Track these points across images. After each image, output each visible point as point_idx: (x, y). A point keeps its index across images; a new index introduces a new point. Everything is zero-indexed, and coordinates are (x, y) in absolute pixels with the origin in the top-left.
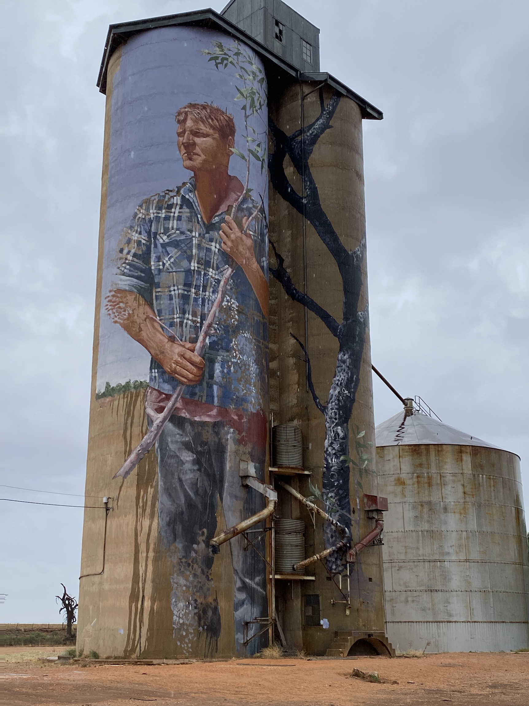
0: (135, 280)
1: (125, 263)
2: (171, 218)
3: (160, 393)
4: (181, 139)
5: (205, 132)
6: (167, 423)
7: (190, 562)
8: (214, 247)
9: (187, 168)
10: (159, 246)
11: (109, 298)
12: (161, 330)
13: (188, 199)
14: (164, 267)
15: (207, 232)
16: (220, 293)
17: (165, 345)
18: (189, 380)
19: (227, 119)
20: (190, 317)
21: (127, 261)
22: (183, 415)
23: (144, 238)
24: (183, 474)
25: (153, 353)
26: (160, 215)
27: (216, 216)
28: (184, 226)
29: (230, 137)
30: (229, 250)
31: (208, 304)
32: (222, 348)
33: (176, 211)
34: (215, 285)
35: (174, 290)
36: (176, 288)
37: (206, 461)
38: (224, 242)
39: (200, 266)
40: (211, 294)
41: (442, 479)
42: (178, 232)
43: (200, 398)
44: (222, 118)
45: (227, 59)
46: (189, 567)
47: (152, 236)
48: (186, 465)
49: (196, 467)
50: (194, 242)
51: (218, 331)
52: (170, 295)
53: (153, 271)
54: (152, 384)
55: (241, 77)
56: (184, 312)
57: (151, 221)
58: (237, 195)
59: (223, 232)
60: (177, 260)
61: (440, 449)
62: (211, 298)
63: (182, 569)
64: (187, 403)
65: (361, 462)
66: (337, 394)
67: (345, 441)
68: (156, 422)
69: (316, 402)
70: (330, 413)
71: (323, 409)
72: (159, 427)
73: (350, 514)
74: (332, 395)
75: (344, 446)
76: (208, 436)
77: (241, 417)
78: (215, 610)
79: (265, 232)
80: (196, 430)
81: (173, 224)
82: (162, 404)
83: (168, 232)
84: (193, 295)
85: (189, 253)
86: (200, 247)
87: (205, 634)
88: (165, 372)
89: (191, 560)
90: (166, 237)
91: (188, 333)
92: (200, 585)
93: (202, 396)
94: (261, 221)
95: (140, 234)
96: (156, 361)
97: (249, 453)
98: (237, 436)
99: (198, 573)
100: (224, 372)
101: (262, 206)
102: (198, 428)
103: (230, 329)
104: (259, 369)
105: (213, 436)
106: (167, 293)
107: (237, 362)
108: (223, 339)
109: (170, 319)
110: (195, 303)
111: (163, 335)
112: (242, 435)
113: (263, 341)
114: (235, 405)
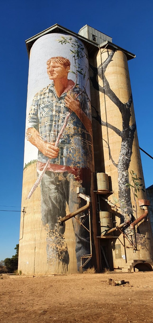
0: (33, 123)
2: (45, 98)
3: (42, 163)
4: (48, 70)
5: (57, 66)
6: (44, 174)
7: (54, 231)
8: (62, 105)
9: (51, 79)
10: (41, 109)
12: (42, 139)
13: (51, 90)
14: (42, 116)
15: (59, 100)
17: (43, 145)
18: (53, 157)
19: (67, 60)
20: (53, 133)
21: (31, 117)
22: (50, 170)
24: (51, 194)
25: (39, 148)
26: (41, 98)
27: (63, 94)
28: (50, 99)
30: (69, 106)
31: (60, 127)
32: (66, 143)
33: (47, 95)
34: (63, 120)
35: (46, 123)
36: (47, 123)
38: (66, 103)
39: (56, 113)
40: (61, 123)
42: (48, 102)
43: (57, 163)
44: (64, 60)
45: (66, 41)
46: (54, 234)
47: (38, 105)
48: (52, 190)
49: (56, 191)
50: (54, 105)
51: (65, 137)
55: (72, 46)
57: (38, 100)
58: (72, 86)
59: (66, 100)
60: (47, 112)
63: (51, 235)
64: (52, 165)
65: (136, 186)
66: (122, 159)
67: (127, 177)
68: (40, 175)
69: (113, 163)
70: (120, 166)
71: (117, 165)
72: (41, 176)
73: (132, 208)
74: (120, 159)
75: (127, 179)
76: (61, 178)
77: (76, 170)
78: (66, 252)
79: (87, 100)
80: (56, 176)
81: (46, 100)
82: (42, 167)
83: (44, 103)
84: (54, 124)
85: (52, 109)
86: (56, 106)
87: (62, 263)
88: (43, 155)
89: (55, 230)
90: (43, 105)
91: (52, 138)
92: (59, 241)
93: (58, 162)
94: (84, 96)
95: (35, 106)
96: (40, 151)
97: (81, 184)
98: (74, 177)
99: (58, 236)
100: (67, 152)
101: (85, 91)
102: (57, 175)
103: (70, 136)
104: (85, 151)
105: (63, 178)
106: (44, 125)
107: (74, 148)
108: (67, 140)
109: (45, 134)
110: (55, 127)
111: (43, 141)
112: (77, 177)
113: (87, 140)
114: (73, 165)
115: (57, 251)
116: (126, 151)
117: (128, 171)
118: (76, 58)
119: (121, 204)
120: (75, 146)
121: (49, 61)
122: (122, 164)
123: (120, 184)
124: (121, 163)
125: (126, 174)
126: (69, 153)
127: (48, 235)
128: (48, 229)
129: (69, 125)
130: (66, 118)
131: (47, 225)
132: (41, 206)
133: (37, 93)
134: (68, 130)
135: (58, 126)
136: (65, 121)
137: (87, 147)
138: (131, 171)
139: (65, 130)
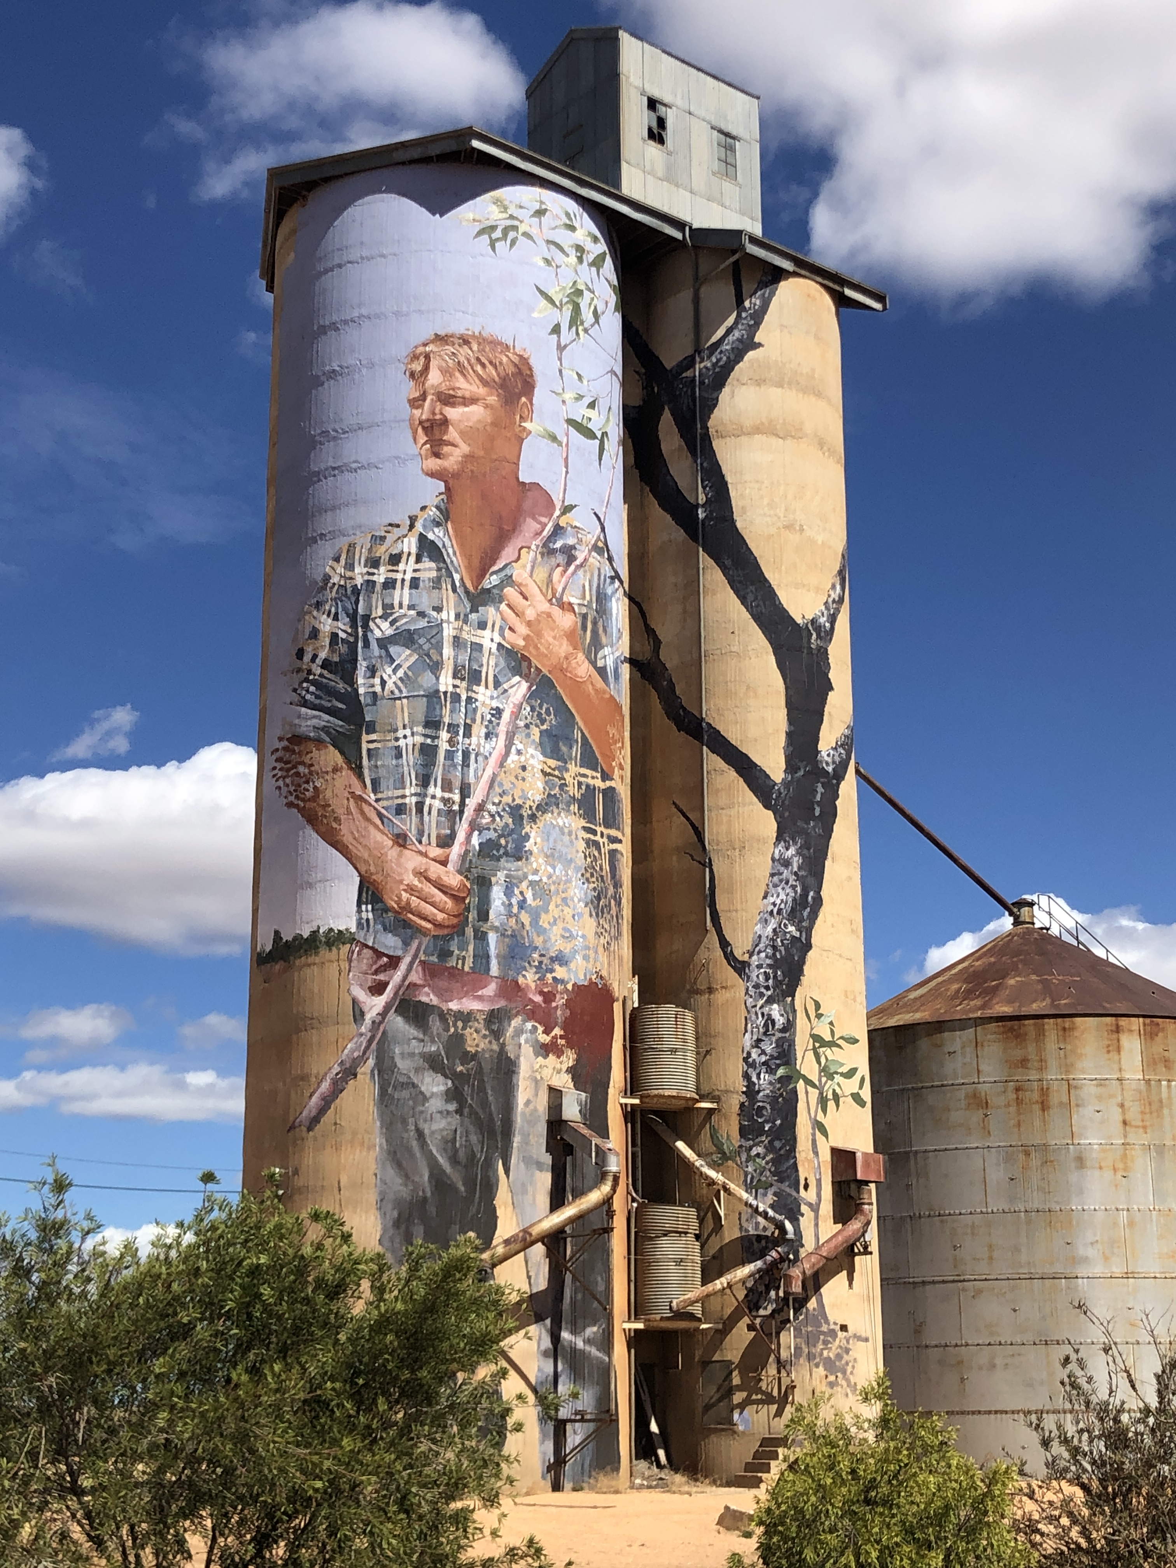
0: (326, 717)
1: (306, 680)
2: (399, 584)
3: (379, 954)
4: (417, 413)
5: (467, 394)
6: (392, 1014)
8: (488, 639)
9: (432, 475)
10: (374, 645)
11: (279, 754)
12: (378, 822)
13: (433, 542)
14: (383, 689)
15: (475, 609)
16: (502, 737)
17: (385, 854)
18: (438, 925)
19: (516, 359)
20: (439, 793)
21: (311, 677)
22: (424, 999)
23: (343, 627)
24: (425, 1121)
25: (363, 869)
26: (375, 578)
27: (492, 574)
28: (425, 599)
29: (524, 399)
30: (522, 643)
31: (476, 762)
32: (506, 854)
33: (407, 569)
34: (490, 722)
35: (405, 737)
36: (408, 732)
37: (473, 1091)
38: (510, 628)
39: (458, 682)
40: (482, 741)
41: (1072, 1091)
42: (413, 613)
43: (460, 962)
44: (505, 359)
45: (515, 228)
47: (359, 622)
48: (432, 1101)
49: (452, 1107)
50: (445, 633)
51: (498, 819)
52: (398, 748)
53: (362, 698)
54: (360, 936)
55: (548, 262)
56: (425, 781)
57: (356, 592)
58: (540, 523)
59: (509, 605)
60: (410, 673)
61: (1067, 1025)
62: (482, 749)
64: (431, 971)
65: (824, 1079)
66: (771, 935)
67: (787, 1035)
69: (725, 955)
70: (756, 975)
71: (741, 968)
72: (375, 1025)
73: (798, 1192)
74: (760, 937)
75: (786, 1046)
76: (476, 1040)
77: (549, 997)
79: (610, 589)
80: (452, 1030)
81: (401, 596)
82: (381, 977)
83: (392, 614)
84: (443, 746)
85: (435, 657)
86: (457, 642)
88: (386, 910)
90: (387, 624)
91: (434, 826)
93: (464, 957)
94: (599, 568)
95: (337, 619)
96: (368, 888)
97: (568, 1070)
98: (540, 1037)
100: (510, 905)
101: (601, 536)
102: (455, 1025)
103: (526, 813)
104: (594, 889)
105: (487, 1041)
106: (390, 744)
107: (541, 880)
108: (509, 835)
109: (397, 797)
110: (448, 763)
111: (383, 833)
112: (553, 1034)
113: (602, 829)
114: (536, 973)
116: (796, 892)
117: (793, 1000)
118: (566, 335)
119: (750, 1169)
120: (546, 869)
121: (422, 360)
122: (769, 961)
123: (752, 1065)
124: (763, 955)
125: (782, 1015)
126: (515, 910)
129: (519, 752)
134: (514, 780)
135: (466, 754)
136: (502, 729)
137: (601, 866)
138: (808, 999)
139: (499, 779)
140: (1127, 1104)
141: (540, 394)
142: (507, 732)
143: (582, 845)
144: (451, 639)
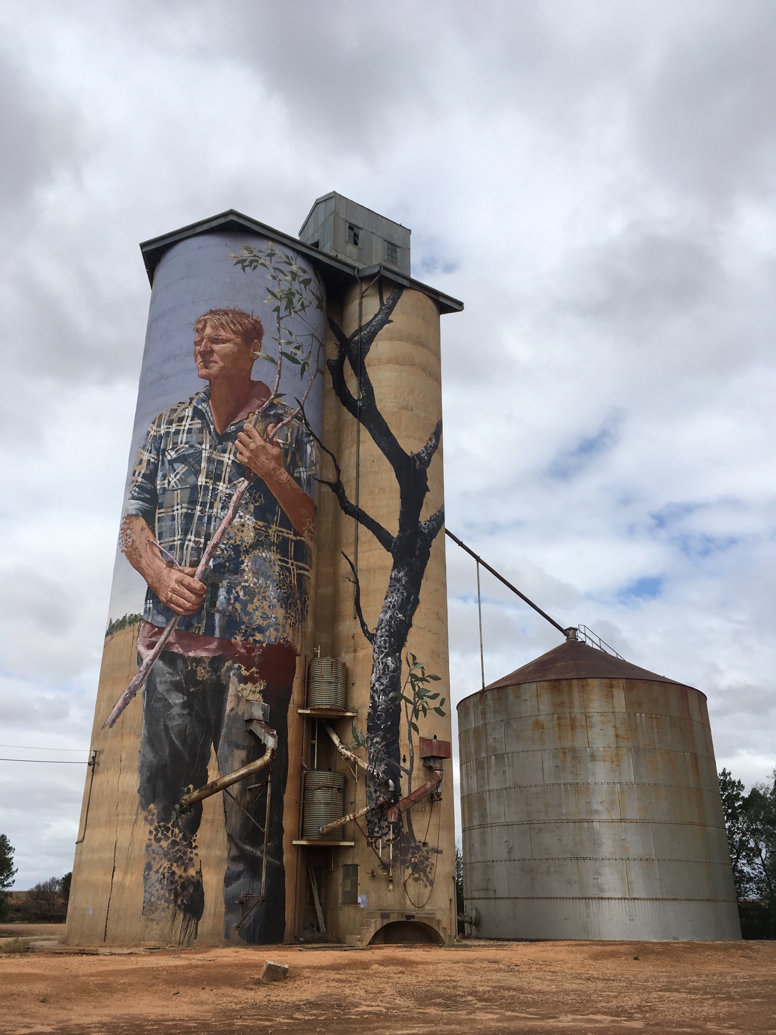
0: (141, 503)
1: (135, 486)
2: (181, 432)
3: (153, 626)
4: (198, 348)
5: (225, 338)
6: (157, 660)
7: (170, 825)
8: (227, 459)
9: (202, 377)
10: (166, 463)
12: (159, 555)
13: (201, 410)
14: (169, 485)
15: (220, 443)
17: (162, 572)
18: (186, 610)
19: (253, 322)
20: (193, 538)
21: (137, 484)
22: (175, 650)
23: (153, 456)
24: (170, 720)
25: (150, 580)
26: (170, 430)
27: (232, 425)
28: (194, 439)
30: (246, 460)
31: (215, 522)
32: (229, 571)
33: (186, 424)
34: (225, 500)
35: (177, 510)
36: (179, 507)
37: (199, 703)
38: (240, 453)
39: (208, 480)
40: (219, 511)
41: (588, 720)
42: (187, 446)
43: (197, 630)
44: (247, 321)
45: (257, 261)
46: (168, 832)
47: (161, 452)
48: (174, 709)
49: (185, 712)
50: (203, 455)
51: (225, 552)
52: (173, 516)
53: (158, 491)
54: (145, 617)
55: (274, 278)
56: (186, 532)
57: (161, 437)
58: (262, 401)
59: (240, 441)
60: (183, 477)
61: (584, 684)
62: (219, 515)
63: (160, 835)
64: (180, 635)
65: (417, 699)
66: (388, 619)
67: (396, 674)
68: (146, 661)
69: (363, 630)
70: (380, 641)
71: (371, 637)
72: (148, 666)
73: (399, 763)
74: (382, 620)
75: (395, 680)
76: (202, 673)
77: (250, 650)
78: (198, 886)
79: (306, 440)
80: (190, 668)
81: (182, 438)
82: (153, 639)
83: (177, 447)
84: (198, 514)
85: (197, 468)
86: (210, 460)
87: (182, 916)
88: (160, 602)
89: (171, 823)
90: (174, 452)
91: (188, 555)
92: (179, 854)
93: (200, 627)
94: (298, 428)
95: (150, 453)
96: (151, 591)
97: (260, 692)
98: (243, 673)
99: (178, 839)
100: (230, 599)
101: (301, 412)
102: (191, 665)
103: (242, 549)
104: (285, 593)
105: (209, 674)
106: (170, 514)
107: (250, 585)
108: (231, 561)
109: (170, 542)
110: (199, 522)
111: (162, 561)
112: (252, 670)
113: (293, 561)
114: (243, 636)
115: (172, 882)
116: (403, 596)
117: (400, 654)
118: (283, 313)
119: (372, 750)
120: (253, 579)
121: (203, 323)
122: (386, 633)
123: (376, 691)
124: (384, 630)
125: (393, 663)
126: (232, 601)
127: (152, 837)
128: (152, 819)
129: (241, 517)
130: (234, 498)
131: (152, 806)
132: (140, 751)
133: (161, 416)
134: (237, 532)
135: (210, 518)
136: (232, 504)
137: (291, 581)
138: (409, 654)
139: (227, 531)
140: (618, 726)
141: (265, 340)
142: (234, 506)
143: (277, 569)
144: (206, 458)
